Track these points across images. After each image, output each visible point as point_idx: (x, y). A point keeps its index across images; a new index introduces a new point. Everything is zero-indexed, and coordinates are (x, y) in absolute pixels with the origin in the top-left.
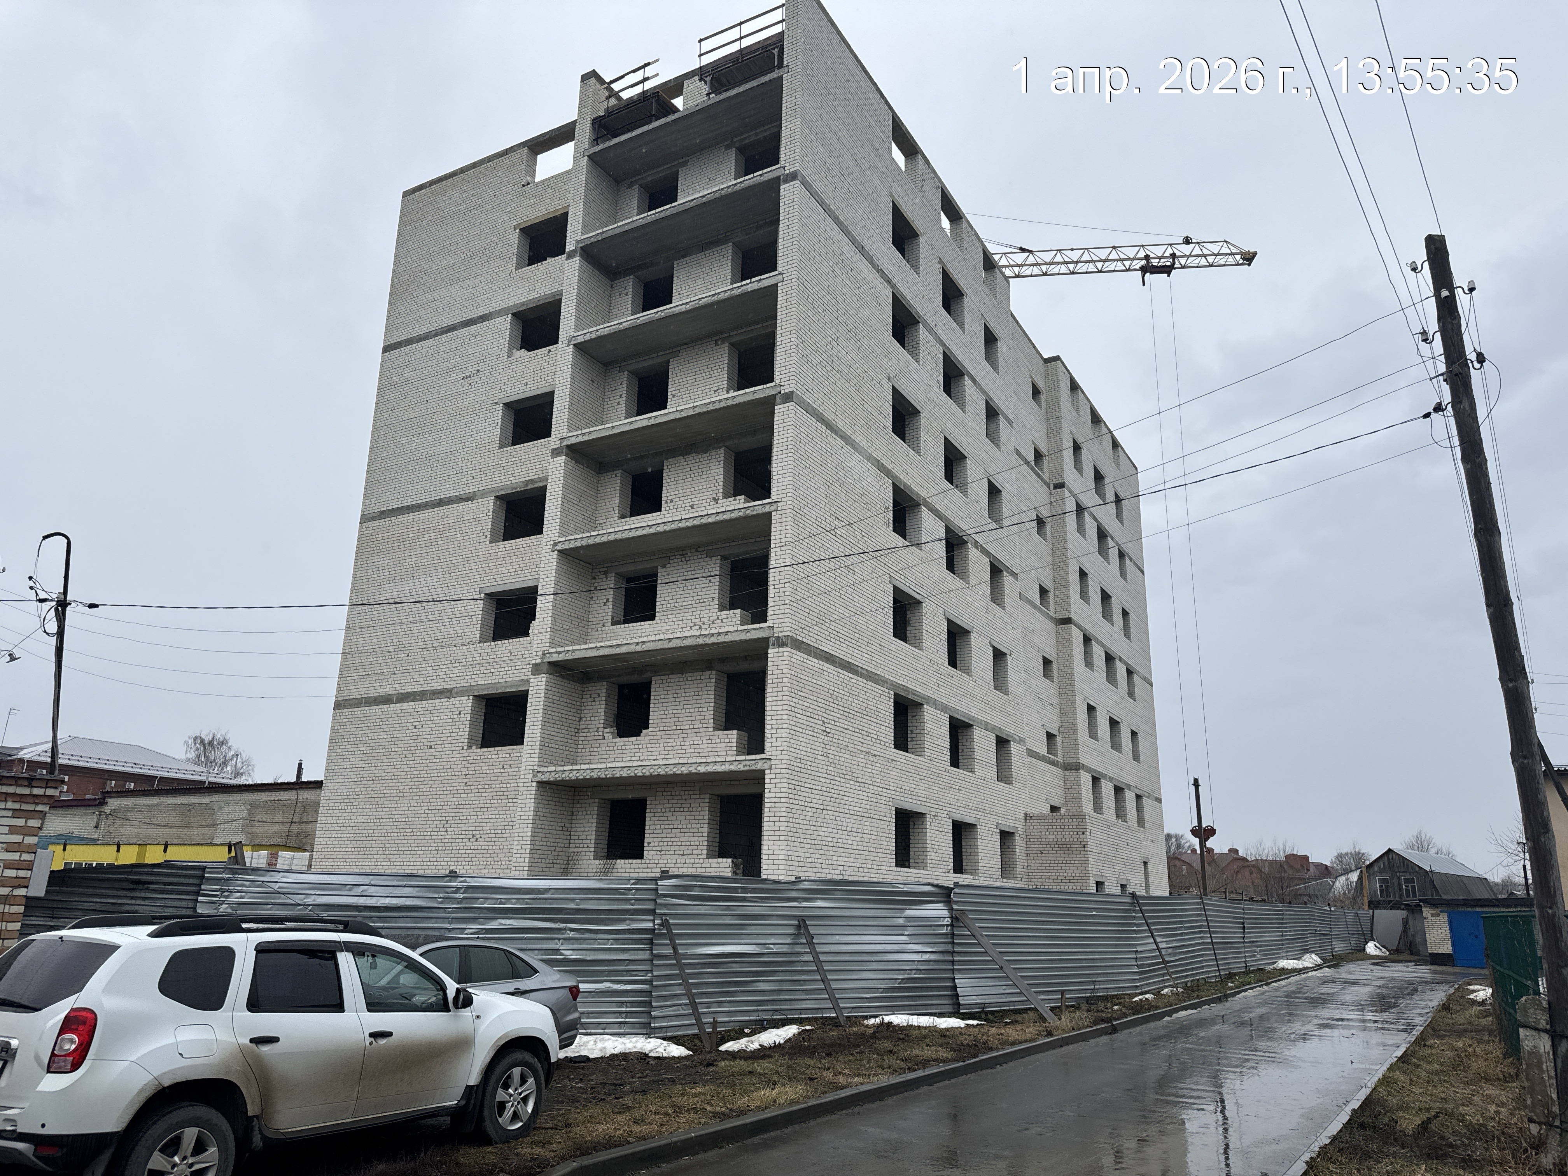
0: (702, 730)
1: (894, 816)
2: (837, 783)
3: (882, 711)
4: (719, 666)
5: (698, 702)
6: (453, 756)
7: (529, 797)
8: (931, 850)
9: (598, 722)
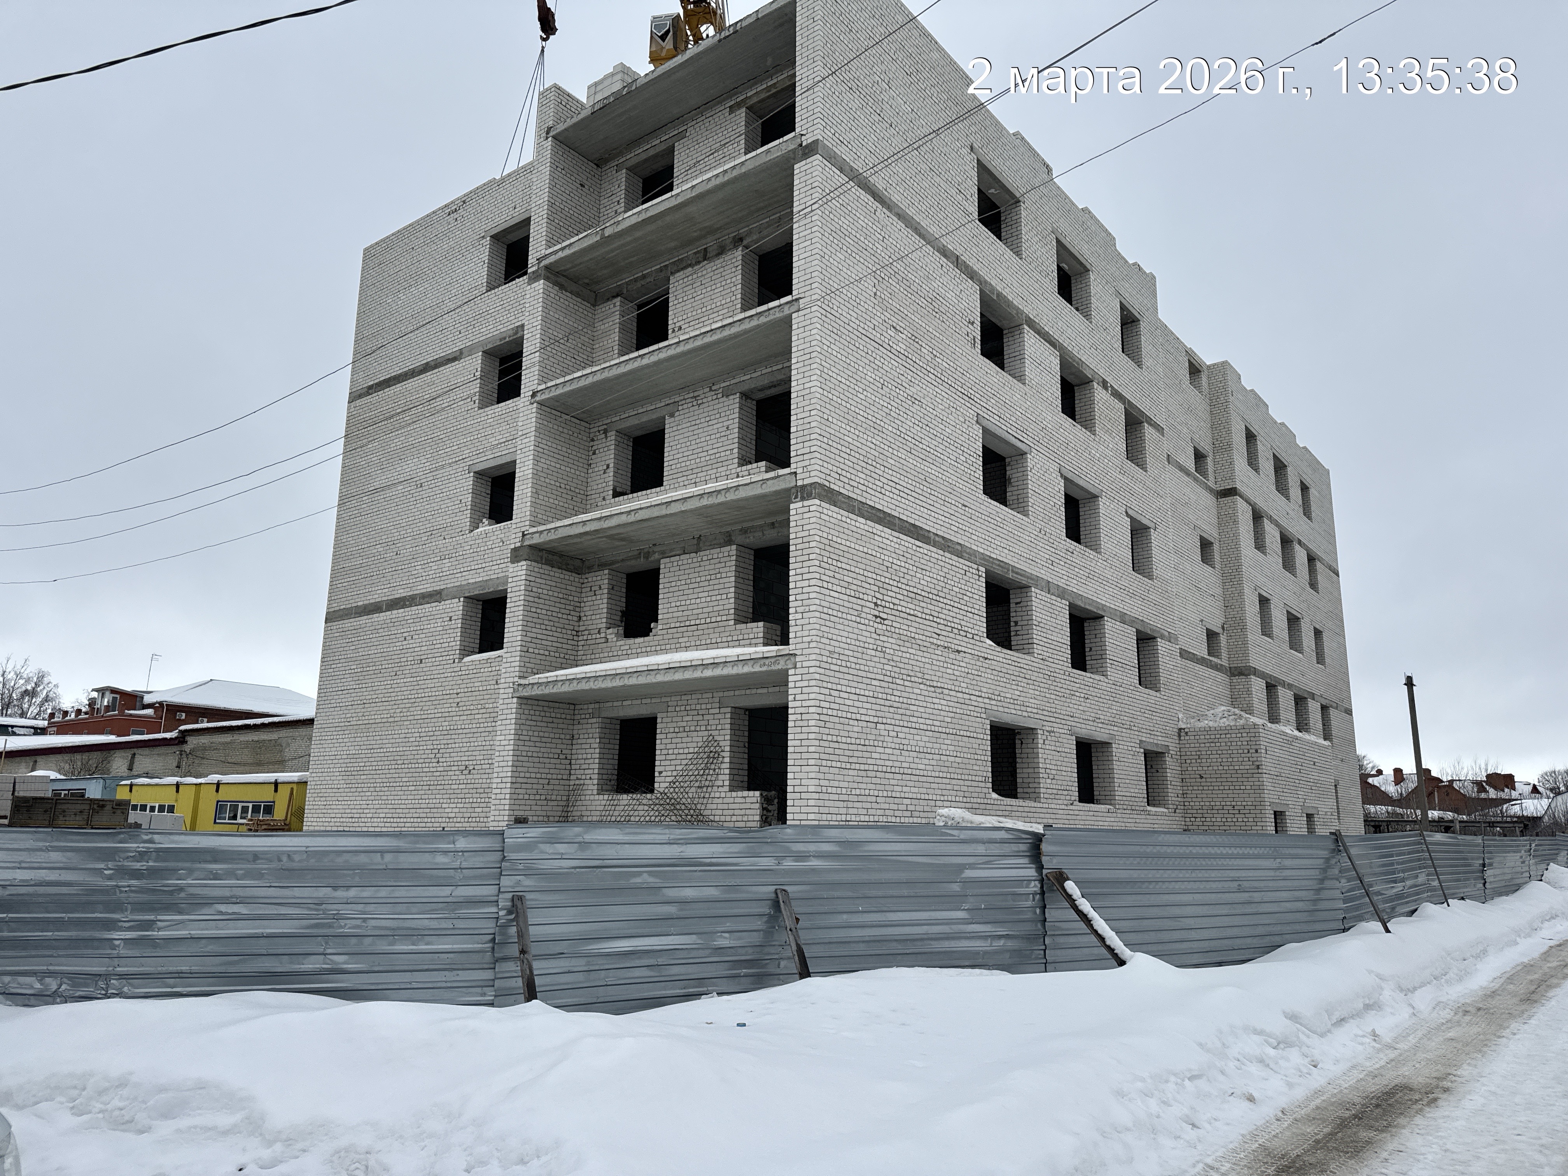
0: (721, 624)
1: (988, 732)
2: (899, 688)
3: (968, 594)
4: (740, 539)
5: (716, 587)
6: (444, 671)
7: (509, 717)
8: (1046, 776)
9: (599, 621)
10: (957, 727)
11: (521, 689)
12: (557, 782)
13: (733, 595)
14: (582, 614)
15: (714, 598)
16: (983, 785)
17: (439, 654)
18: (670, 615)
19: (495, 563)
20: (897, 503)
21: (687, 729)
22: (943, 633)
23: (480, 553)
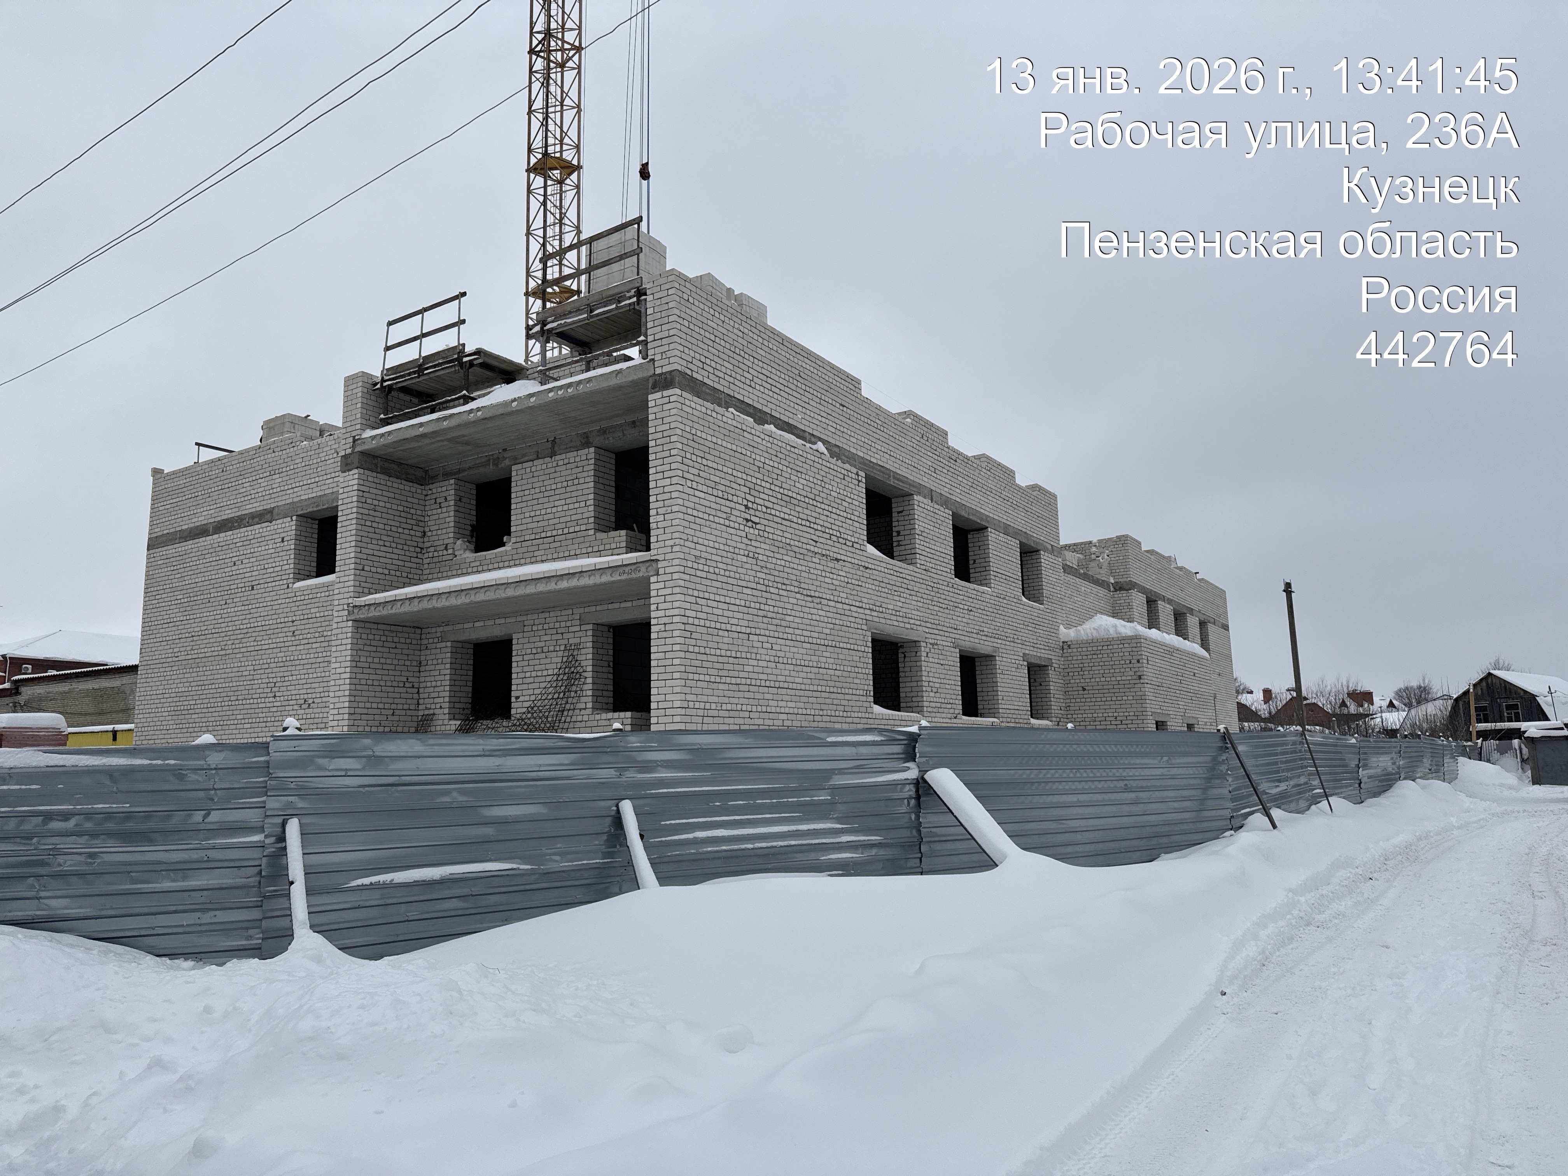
0: (580, 534)
1: (870, 644)
2: (773, 597)
3: (847, 499)
4: (598, 440)
5: (574, 494)
6: (278, 597)
7: (344, 642)
8: (929, 689)
9: (446, 536)
10: (837, 638)
11: (356, 611)
12: (403, 712)
13: (592, 502)
14: (427, 529)
15: (571, 506)
16: (864, 699)
17: (272, 580)
18: (524, 527)
19: (329, 476)
20: (769, 399)
21: (545, 649)
22: (821, 540)
23: (312, 467)
